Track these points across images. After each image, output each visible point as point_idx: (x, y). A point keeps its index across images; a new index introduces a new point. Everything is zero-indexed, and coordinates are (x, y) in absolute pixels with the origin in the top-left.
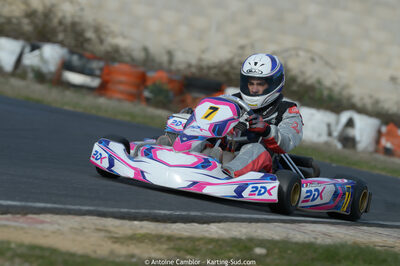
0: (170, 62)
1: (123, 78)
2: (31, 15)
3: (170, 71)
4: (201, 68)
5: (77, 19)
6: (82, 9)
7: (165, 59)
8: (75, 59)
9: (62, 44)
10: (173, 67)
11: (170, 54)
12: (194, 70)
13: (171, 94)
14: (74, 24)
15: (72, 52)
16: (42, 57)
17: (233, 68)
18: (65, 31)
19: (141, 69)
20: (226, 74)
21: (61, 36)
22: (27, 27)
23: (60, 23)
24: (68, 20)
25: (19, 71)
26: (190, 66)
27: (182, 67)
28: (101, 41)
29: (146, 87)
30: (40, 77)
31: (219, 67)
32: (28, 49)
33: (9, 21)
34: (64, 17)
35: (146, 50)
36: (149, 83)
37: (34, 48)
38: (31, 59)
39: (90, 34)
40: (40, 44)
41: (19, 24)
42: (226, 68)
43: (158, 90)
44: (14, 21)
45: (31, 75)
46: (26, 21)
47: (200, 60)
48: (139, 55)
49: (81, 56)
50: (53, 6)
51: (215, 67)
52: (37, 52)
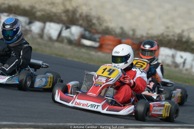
0: (134, 34)
1: (110, 43)
2: (66, 11)
3: (133, 39)
4: (148, 38)
5: (88, 14)
6: (91, 9)
7: (131, 33)
8: (87, 33)
9: (81, 26)
10: (135, 37)
11: (134, 30)
12: (144, 39)
14: (87, 16)
15: (86, 30)
16: (71, 32)
17: (164, 38)
18: (83, 19)
19: (119, 38)
21: (81, 22)
22: (64, 18)
23: (81, 16)
24: (84, 14)
25: (60, 39)
26: (142, 36)
27: (139, 37)
28: (101, 25)
30: (70, 42)
31: (157, 37)
32: (64, 28)
33: (55, 15)
34: (82, 13)
35: (122, 28)
37: (67, 28)
38: (65, 33)
39: (95, 21)
40: (70, 26)
41: (60, 16)
42: (161, 38)
44: (58, 15)
45: (66, 41)
46: (63, 15)
47: (148, 34)
48: (118, 31)
49: (90, 32)
50: (77, 7)
51: (155, 37)
52: (68, 30)
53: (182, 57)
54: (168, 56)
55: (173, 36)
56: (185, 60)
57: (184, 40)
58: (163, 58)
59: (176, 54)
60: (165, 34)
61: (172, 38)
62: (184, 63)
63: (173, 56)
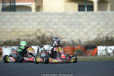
1: (68, 50)
2: (38, 38)
3: (81, 45)
5: (51, 36)
6: (52, 33)
7: (78, 42)
9: (49, 44)
10: (81, 44)
11: (79, 40)
12: (87, 43)
13: (82, 51)
14: (51, 38)
17: (98, 41)
18: (49, 40)
19: (73, 46)
20: (96, 43)
21: (48, 42)
22: (38, 42)
23: (47, 38)
25: (39, 54)
26: (86, 42)
27: (84, 43)
29: (75, 51)
31: (94, 41)
32: (40, 48)
33: (33, 41)
34: (48, 36)
35: (72, 41)
36: (76, 50)
40: (43, 45)
41: (36, 41)
42: (96, 41)
43: (78, 51)
44: (34, 41)
47: (89, 40)
48: (71, 43)
50: (44, 34)
51: (93, 41)
53: (111, 49)
54: (103, 50)
55: (103, 38)
56: (113, 50)
57: (110, 39)
58: (100, 52)
59: (107, 48)
60: (98, 38)
61: (102, 39)
62: (113, 52)
63: (106, 50)
